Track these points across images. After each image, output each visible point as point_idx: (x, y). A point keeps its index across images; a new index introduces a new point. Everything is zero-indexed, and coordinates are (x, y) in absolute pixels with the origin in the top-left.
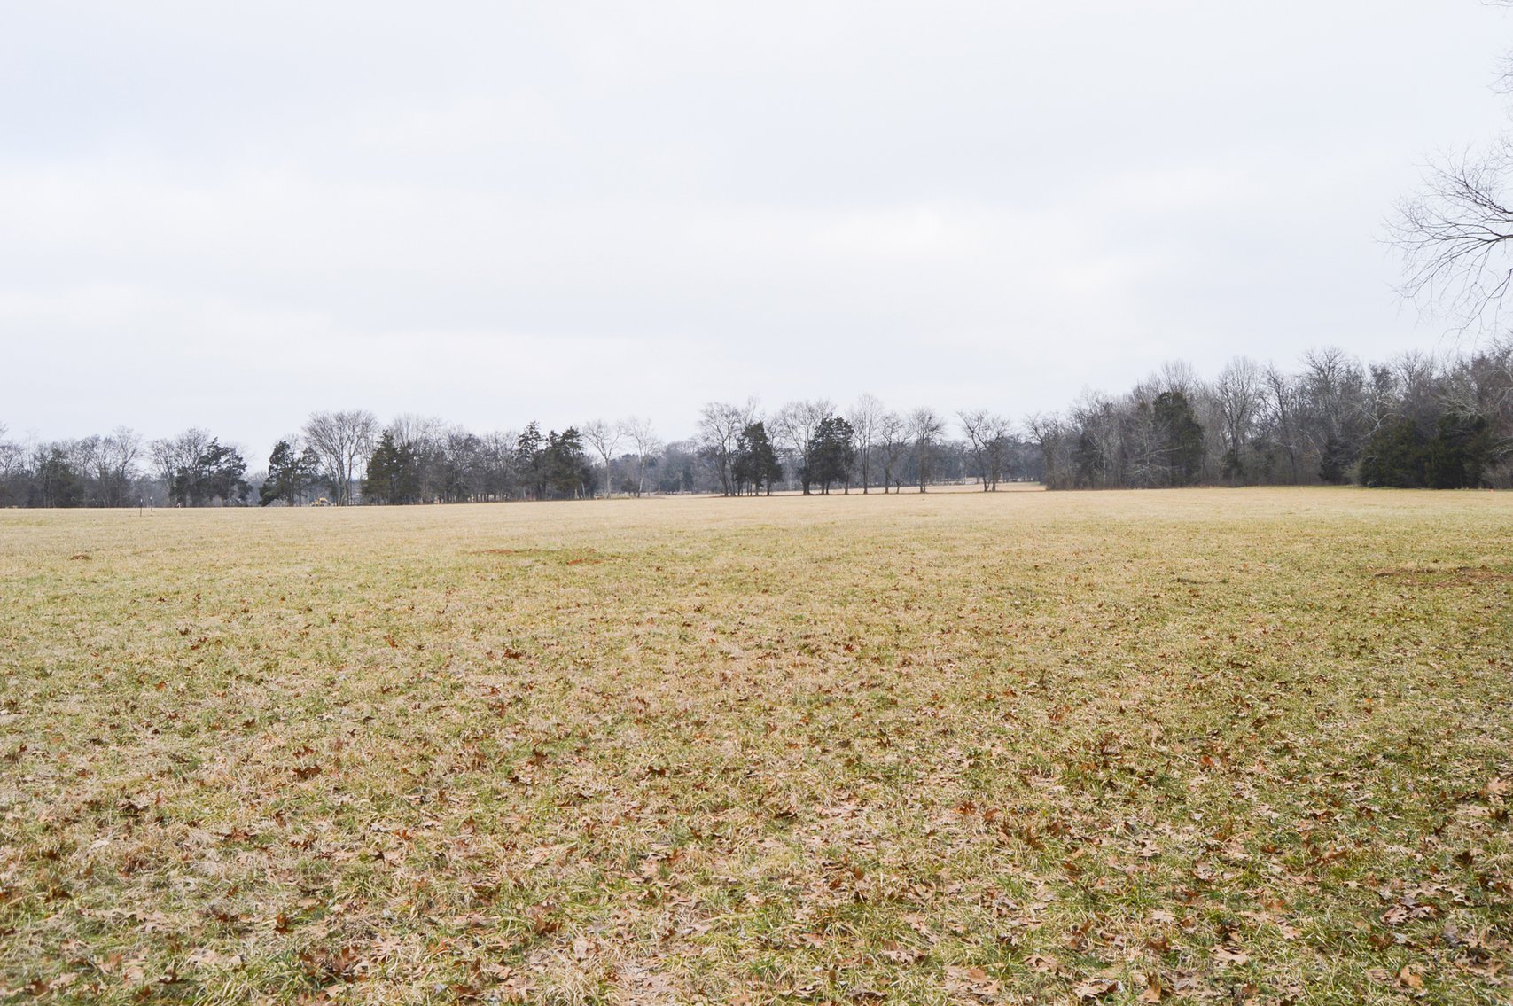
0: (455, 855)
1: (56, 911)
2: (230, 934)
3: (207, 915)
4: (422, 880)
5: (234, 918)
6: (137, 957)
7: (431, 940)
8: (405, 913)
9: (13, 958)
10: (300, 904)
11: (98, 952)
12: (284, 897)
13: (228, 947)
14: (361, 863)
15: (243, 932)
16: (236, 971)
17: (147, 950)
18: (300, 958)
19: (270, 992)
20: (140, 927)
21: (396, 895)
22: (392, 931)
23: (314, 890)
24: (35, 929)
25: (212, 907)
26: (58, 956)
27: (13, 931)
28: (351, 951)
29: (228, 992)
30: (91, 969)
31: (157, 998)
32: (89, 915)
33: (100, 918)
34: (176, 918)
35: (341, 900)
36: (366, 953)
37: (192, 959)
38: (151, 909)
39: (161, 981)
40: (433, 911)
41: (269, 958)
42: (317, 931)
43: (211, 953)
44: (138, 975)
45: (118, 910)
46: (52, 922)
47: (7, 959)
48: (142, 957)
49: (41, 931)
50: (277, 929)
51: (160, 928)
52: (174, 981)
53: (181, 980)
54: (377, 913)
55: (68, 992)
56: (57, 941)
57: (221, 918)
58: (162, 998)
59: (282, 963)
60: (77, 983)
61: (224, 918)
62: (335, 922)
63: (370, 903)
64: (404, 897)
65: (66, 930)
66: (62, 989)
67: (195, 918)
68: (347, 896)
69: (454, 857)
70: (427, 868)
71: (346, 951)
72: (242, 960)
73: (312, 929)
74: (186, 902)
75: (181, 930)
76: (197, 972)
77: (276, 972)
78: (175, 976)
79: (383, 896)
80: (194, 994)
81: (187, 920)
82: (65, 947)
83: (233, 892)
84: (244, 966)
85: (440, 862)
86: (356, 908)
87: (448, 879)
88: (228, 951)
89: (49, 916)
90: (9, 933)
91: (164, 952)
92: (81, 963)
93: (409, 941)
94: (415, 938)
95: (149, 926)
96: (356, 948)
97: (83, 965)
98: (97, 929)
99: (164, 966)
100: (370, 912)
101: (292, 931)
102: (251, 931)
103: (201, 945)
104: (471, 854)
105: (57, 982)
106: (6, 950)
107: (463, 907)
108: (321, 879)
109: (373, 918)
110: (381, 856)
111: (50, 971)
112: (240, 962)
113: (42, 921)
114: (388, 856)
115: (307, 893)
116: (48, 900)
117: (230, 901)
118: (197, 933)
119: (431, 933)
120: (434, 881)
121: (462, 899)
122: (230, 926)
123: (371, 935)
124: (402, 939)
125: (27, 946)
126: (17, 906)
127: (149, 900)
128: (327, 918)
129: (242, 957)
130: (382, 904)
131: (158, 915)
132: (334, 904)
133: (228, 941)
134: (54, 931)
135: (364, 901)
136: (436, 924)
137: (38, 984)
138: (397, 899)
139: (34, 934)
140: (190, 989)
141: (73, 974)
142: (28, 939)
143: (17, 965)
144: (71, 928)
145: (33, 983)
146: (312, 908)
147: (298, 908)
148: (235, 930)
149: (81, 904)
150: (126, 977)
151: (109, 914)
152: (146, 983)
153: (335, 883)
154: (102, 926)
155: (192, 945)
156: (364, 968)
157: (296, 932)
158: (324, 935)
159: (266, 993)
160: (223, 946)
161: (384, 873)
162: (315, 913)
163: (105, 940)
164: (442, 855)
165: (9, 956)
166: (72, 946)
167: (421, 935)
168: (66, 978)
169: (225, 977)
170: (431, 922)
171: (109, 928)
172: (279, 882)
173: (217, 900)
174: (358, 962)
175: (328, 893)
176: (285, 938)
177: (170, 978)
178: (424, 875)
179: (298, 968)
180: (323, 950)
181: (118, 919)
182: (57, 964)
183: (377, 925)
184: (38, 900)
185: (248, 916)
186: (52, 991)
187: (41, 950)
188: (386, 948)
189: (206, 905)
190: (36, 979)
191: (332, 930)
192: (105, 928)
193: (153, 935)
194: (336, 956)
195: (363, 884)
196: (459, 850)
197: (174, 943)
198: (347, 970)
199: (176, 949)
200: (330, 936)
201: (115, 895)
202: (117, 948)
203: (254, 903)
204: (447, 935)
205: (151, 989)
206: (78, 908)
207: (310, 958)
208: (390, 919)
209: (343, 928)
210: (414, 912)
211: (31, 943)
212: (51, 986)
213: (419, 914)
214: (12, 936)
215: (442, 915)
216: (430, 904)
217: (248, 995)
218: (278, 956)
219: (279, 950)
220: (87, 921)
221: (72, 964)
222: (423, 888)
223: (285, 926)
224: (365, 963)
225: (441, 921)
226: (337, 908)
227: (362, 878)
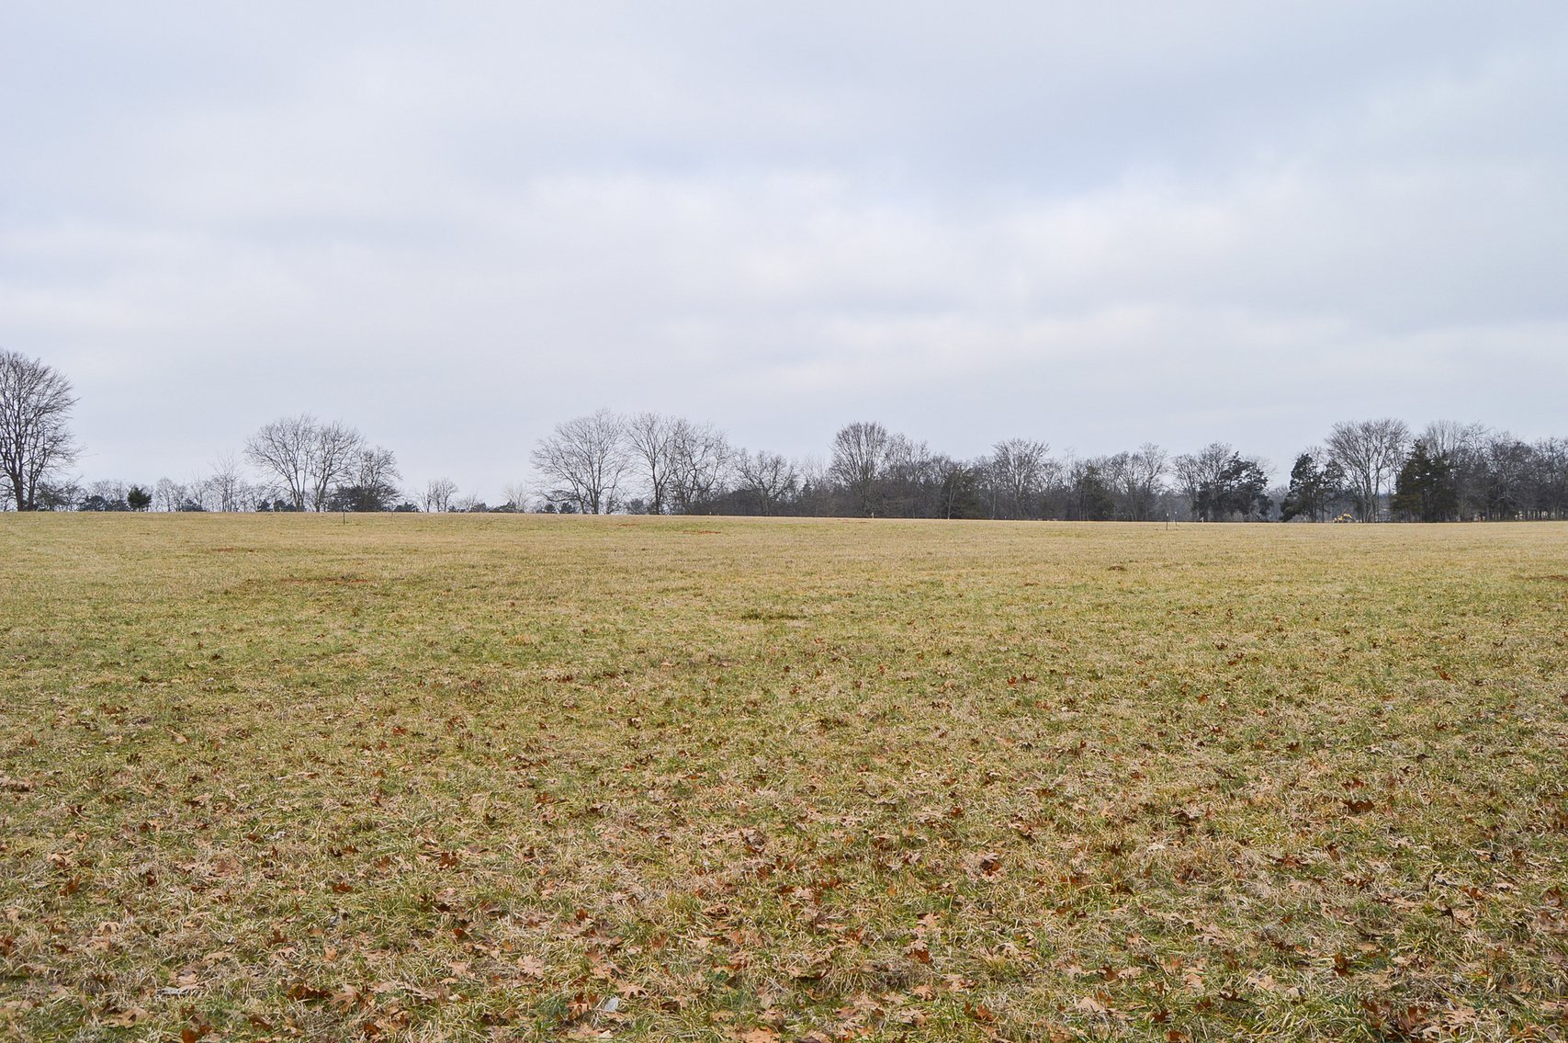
0: (1538, 928)
1: (1120, 904)
2: (1287, 963)
3: (1263, 939)
4: (1500, 949)
5: (1291, 948)
6: (1196, 966)
7: (1513, 1021)
8: (1481, 983)
9: (1085, 940)
10: (1360, 947)
11: (1162, 953)
12: (1342, 936)
13: (1286, 977)
14: (1425, 917)
15: (1300, 964)
16: (1294, 1003)
17: (1205, 961)
18: (1363, 1005)
19: (1330, 1034)
20: (1197, 937)
21: (1468, 960)
22: (1466, 1001)
23: (1374, 935)
24: (1104, 918)
25: (1267, 931)
26: (1125, 948)
27: (1084, 915)
28: (1419, 1012)
29: (1288, 1023)
30: (1154, 968)
31: (1217, 1012)
32: (1150, 915)
33: (1160, 920)
34: (1233, 935)
35: (1404, 953)
36: (1437, 1018)
37: (1250, 980)
38: (1206, 921)
39: (1221, 995)
40: (1514, 987)
41: (1329, 998)
42: (1380, 980)
43: (1268, 978)
44: (1197, 983)
45: (1176, 915)
46: (1117, 914)
47: (1080, 940)
48: (1200, 967)
49: (1108, 920)
50: (1336, 969)
51: (1217, 942)
52: (1234, 998)
53: (1241, 1000)
54: (1447, 976)
55: (1135, 984)
56: (1123, 933)
57: (1277, 945)
58: (1222, 1012)
59: (1342, 1006)
60: (1142, 979)
61: (1280, 945)
62: (1399, 975)
63: (1437, 962)
64: (1476, 964)
65: (1130, 924)
66: (1130, 980)
67: (1250, 939)
68: (1411, 950)
69: (1538, 930)
70: (1504, 936)
71: (1413, 1011)
72: (1300, 994)
73: (1376, 978)
74: (1241, 921)
75: (1237, 948)
76: (1255, 995)
77: (1337, 1014)
78: (1235, 994)
79: (1452, 958)
80: (1253, 1017)
81: (1242, 939)
82: (1130, 940)
83: (1288, 919)
84: (1303, 1000)
85: (1520, 933)
86: (1421, 965)
87: (1530, 954)
88: (1283, 980)
89: (1114, 908)
90: (1081, 916)
91: (1222, 966)
92: (1145, 959)
93: (1486, 1016)
94: (1494, 1015)
95: (1207, 938)
96: (1424, 1010)
97: (1148, 963)
98: (1158, 929)
99: (1222, 981)
100: (1438, 973)
101: (1352, 975)
102: (1308, 965)
103: (1258, 968)
104: (1559, 930)
105: (1125, 972)
106: (1079, 931)
107: (1551, 992)
108: (1381, 925)
109: (1443, 980)
110: (1449, 912)
111: (1118, 961)
112: (1298, 995)
113: (1109, 911)
114: (1458, 914)
115: (1366, 937)
116: (1113, 892)
117: (1285, 929)
118: (1252, 955)
119: (1512, 1013)
120: (1513, 953)
121: (1550, 981)
122: (1287, 957)
123: (1440, 999)
124: (1478, 1012)
125: (1096, 932)
126: (1087, 892)
127: (1204, 911)
128: (1390, 969)
129: (1300, 990)
130: (1452, 967)
131: (1214, 928)
132: (1396, 955)
133: (1284, 969)
134: (1121, 923)
135: (1430, 959)
136: (1518, 1003)
137: (1109, 970)
138: (1469, 965)
139: (1103, 922)
140: (1250, 1011)
141: (1139, 968)
142: (1098, 926)
143: (1089, 948)
144: (1134, 923)
145: (1104, 968)
146: (1370, 955)
147: (1356, 950)
148: (1291, 960)
149: (1142, 902)
150: (1186, 983)
151: (1168, 917)
152: (1208, 994)
153: (1397, 932)
154: (1162, 927)
155: (1248, 966)
156: (1434, 1034)
157: (1356, 977)
158: (1387, 986)
159: (1326, 1034)
160: (1280, 975)
161: (1453, 932)
162: (1377, 961)
163: (1166, 942)
164: (1523, 925)
165: (1082, 938)
166: (1136, 940)
167: (1502, 1013)
168: (1133, 971)
169: (1283, 1007)
170: (1513, 1001)
171: (1169, 932)
172: (1336, 919)
173: (1271, 925)
174: (1426, 1026)
175: (1390, 941)
176: (1344, 980)
177: (1230, 995)
178: (1502, 944)
179: (1360, 1016)
180: (1387, 1003)
181: (1177, 923)
182: (1124, 955)
183: (1447, 990)
184: (1104, 890)
185: (1304, 949)
186: (1121, 980)
187: (1109, 939)
188: (1460, 1018)
189: (1260, 928)
190: (1107, 965)
191: (1396, 983)
192: (1165, 930)
193: (1210, 947)
194: (1402, 1013)
195: (1429, 940)
196: (1543, 923)
197: (1231, 960)
198: (1415, 1031)
199: (1232, 967)
200: (1394, 989)
201: (1173, 900)
202: (1177, 952)
203: (1309, 936)
204: (1533, 1020)
205: (1212, 1001)
206: (1140, 905)
207: (1373, 1008)
208: (1461, 986)
209: (1408, 984)
210: (1492, 985)
211: (1100, 930)
212: (1120, 975)
213: (1497, 989)
214: (1084, 920)
215: (1526, 996)
216: (1510, 980)
217: (1308, 1031)
218: (1337, 999)
219: (1339, 992)
220: (1149, 920)
221: (1137, 958)
222: (1500, 959)
223: (1344, 967)
224: (1435, 1028)
225: (1525, 1002)
226: (1400, 960)
227: (1428, 934)
